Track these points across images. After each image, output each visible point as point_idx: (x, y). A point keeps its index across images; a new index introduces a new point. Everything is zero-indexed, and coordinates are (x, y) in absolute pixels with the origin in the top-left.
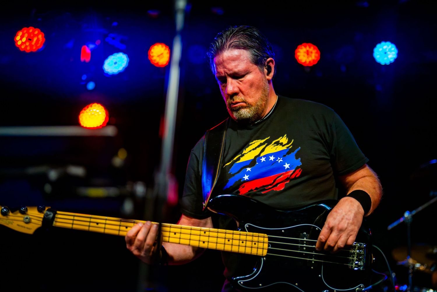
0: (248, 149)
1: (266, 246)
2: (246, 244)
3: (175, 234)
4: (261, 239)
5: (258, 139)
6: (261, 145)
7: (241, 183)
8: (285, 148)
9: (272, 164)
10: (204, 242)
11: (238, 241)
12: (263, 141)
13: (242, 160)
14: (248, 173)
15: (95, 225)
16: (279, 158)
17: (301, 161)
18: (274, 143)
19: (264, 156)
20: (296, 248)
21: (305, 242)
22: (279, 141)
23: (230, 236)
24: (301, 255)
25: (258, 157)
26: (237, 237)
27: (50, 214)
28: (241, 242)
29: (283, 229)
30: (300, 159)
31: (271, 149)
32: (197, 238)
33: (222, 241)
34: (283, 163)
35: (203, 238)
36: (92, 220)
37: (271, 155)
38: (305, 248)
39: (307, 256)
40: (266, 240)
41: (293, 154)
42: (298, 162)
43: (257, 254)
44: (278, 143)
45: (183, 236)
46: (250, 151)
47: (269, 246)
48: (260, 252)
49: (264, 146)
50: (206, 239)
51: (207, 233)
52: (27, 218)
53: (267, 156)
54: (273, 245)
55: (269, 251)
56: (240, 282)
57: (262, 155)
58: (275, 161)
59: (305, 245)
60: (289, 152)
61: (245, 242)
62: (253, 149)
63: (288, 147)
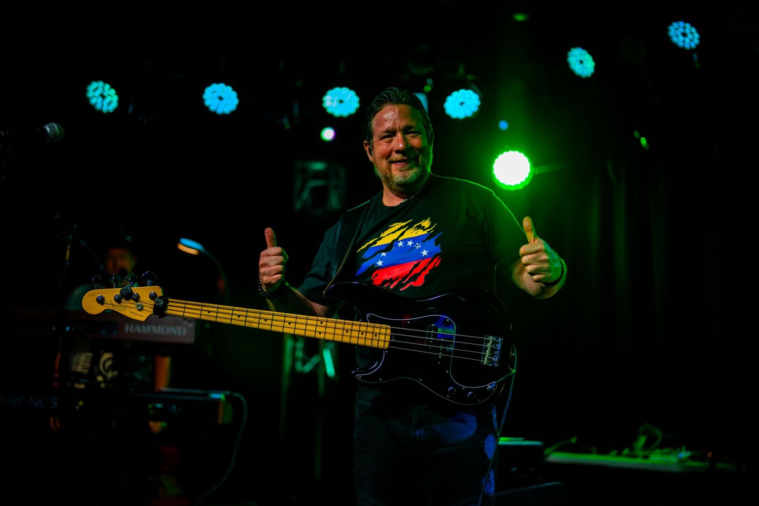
0: (386, 233)
1: (388, 338)
2: (366, 335)
3: (290, 323)
4: (383, 331)
5: (399, 222)
6: (402, 228)
7: (374, 269)
8: (425, 232)
9: (410, 251)
10: (320, 333)
11: (357, 333)
12: (404, 224)
13: (379, 243)
14: (382, 259)
15: (206, 313)
16: (417, 244)
17: (441, 248)
18: (416, 227)
19: (402, 241)
20: (423, 341)
21: (432, 335)
22: (421, 224)
23: (349, 327)
24: (426, 349)
25: (396, 241)
26: (357, 328)
27: (160, 302)
28: (360, 333)
29: (408, 320)
30: (440, 245)
31: (411, 233)
32: (313, 328)
33: (340, 332)
34: (421, 250)
35: (319, 329)
36: (204, 308)
37: (409, 239)
38: (431, 342)
39: (433, 350)
40: (389, 332)
41: (433, 240)
42: (438, 249)
43: (378, 346)
44: (419, 227)
45: (297, 326)
46: (389, 234)
47: (391, 338)
48: (381, 345)
49: (405, 229)
50: (323, 330)
51: (324, 324)
52: (139, 306)
53: (406, 241)
54: (397, 338)
55: (391, 343)
56: (358, 376)
57: (400, 239)
58: (413, 247)
59: (432, 338)
60: (429, 236)
61: (364, 333)
62: (393, 233)
63: (428, 232)
